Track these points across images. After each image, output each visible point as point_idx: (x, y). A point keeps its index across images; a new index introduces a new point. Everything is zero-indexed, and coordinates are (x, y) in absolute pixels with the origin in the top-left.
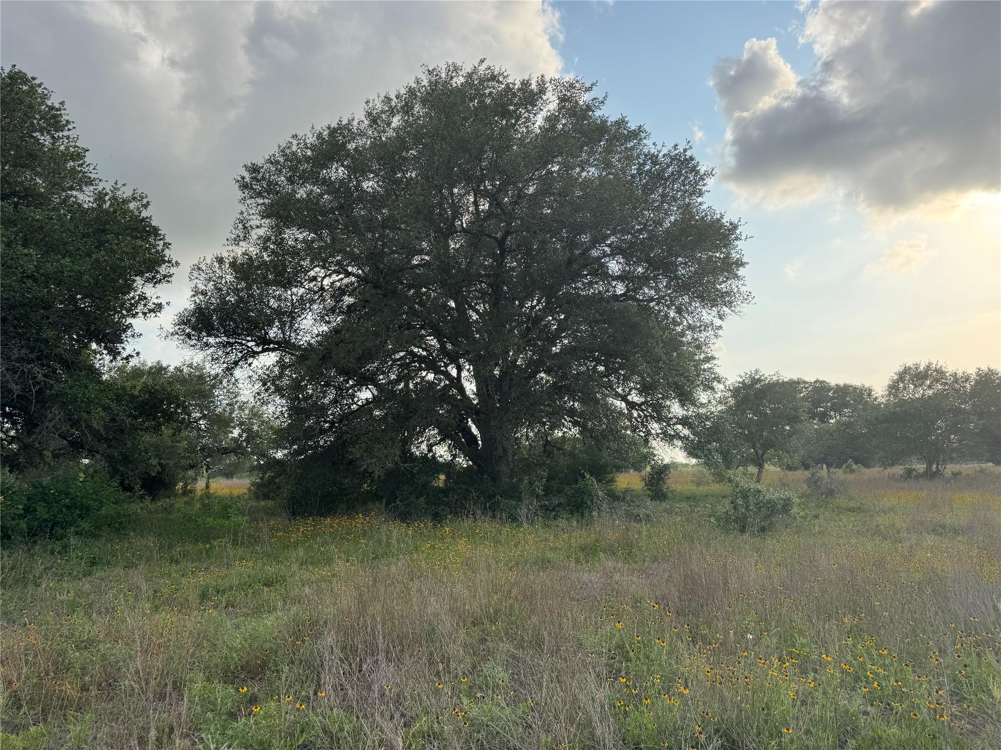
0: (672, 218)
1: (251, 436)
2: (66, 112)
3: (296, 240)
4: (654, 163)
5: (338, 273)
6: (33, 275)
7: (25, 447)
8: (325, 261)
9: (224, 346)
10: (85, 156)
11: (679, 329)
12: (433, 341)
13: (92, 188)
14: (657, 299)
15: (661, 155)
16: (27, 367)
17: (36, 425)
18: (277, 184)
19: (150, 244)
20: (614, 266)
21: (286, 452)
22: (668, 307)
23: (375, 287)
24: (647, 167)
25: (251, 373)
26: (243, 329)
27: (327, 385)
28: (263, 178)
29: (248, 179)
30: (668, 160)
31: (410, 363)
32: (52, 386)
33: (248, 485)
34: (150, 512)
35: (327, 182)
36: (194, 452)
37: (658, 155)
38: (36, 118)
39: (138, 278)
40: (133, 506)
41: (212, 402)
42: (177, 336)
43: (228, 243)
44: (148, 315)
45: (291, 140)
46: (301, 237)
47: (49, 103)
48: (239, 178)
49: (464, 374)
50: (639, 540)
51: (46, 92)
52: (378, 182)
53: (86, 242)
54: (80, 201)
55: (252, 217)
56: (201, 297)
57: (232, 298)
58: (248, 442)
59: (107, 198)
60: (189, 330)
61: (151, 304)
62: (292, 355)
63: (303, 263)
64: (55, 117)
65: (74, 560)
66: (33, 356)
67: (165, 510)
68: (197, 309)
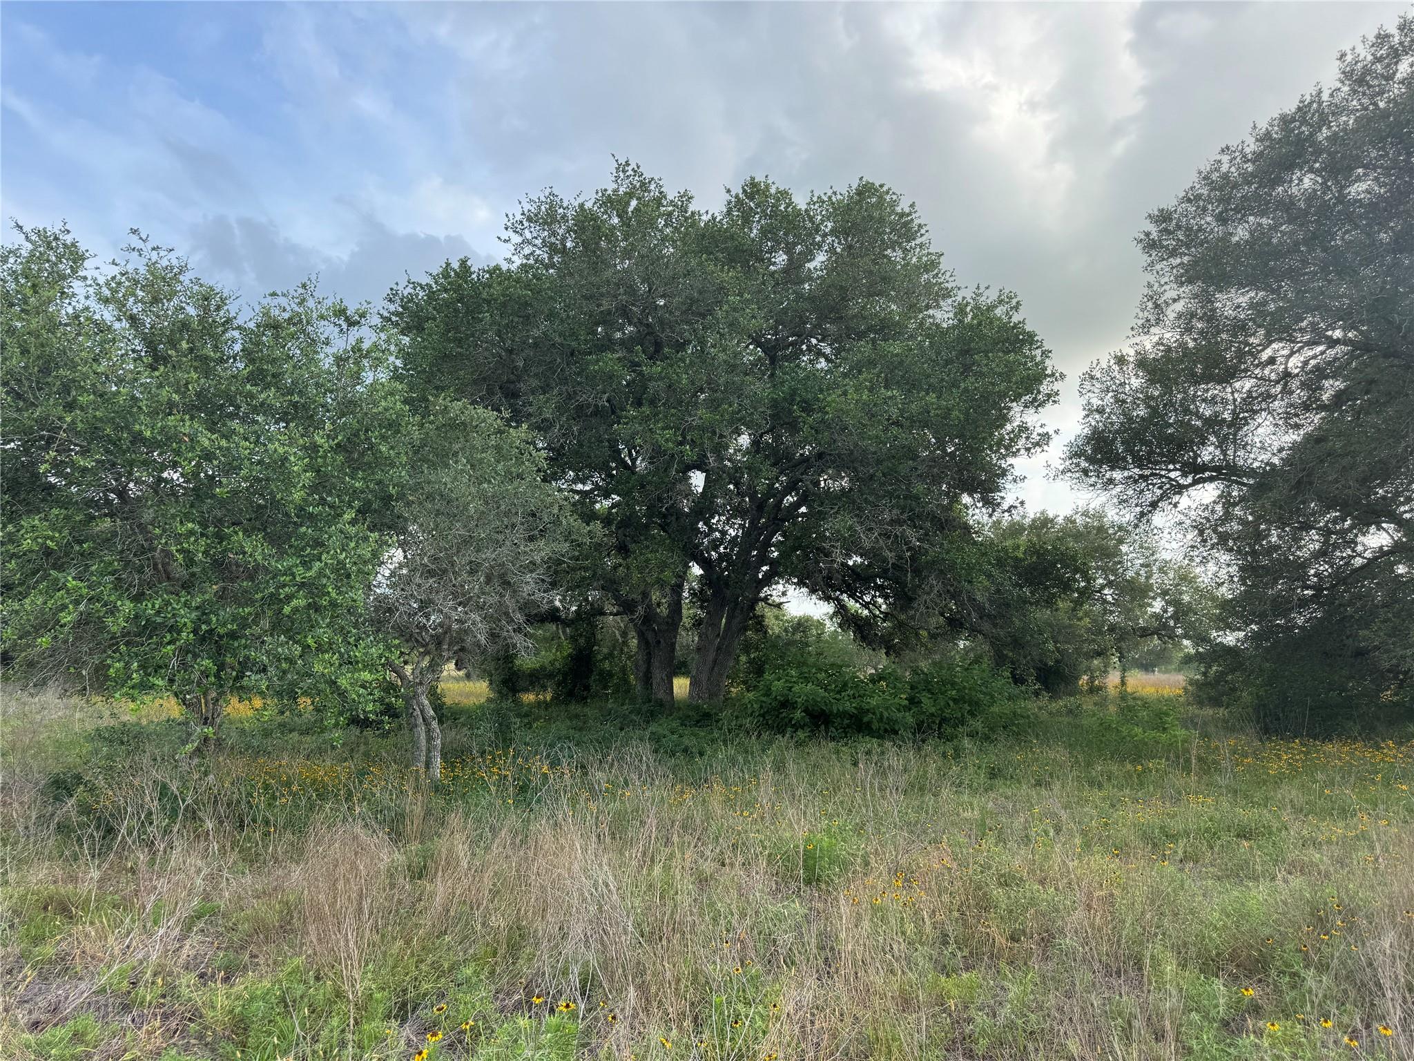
1: (1181, 612)
2: (917, 215)
3: (1238, 307)
6: (898, 420)
7: (901, 625)
8: (1288, 331)
9: (1136, 482)
10: (939, 263)
13: (949, 301)
16: (898, 530)
17: (911, 600)
18: (1200, 229)
19: (1027, 357)
21: (1241, 634)
23: (1386, 356)
25: (1180, 517)
26: (1161, 455)
28: (1179, 227)
29: (1155, 234)
32: (927, 551)
33: (1183, 684)
34: (1051, 713)
36: (1101, 633)
38: (886, 233)
39: (1014, 404)
40: (1030, 705)
41: (1120, 562)
42: (1069, 474)
43: (1134, 333)
44: (1032, 451)
45: (1218, 157)
46: (1243, 300)
47: (899, 209)
48: (1142, 237)
51: (895, 197)
53: (950, 370)
54: (938, 321)
55: (1167, 287)
56: (1097, 417)
57: (1142, 412)
58: (1177, 620)
59: (968, 309)
60: (1084, 464)
61: (1034, 435)
62: (1244, 485)
63: (1252, 340)
64: (906, 224)
65: (971, 770)
66: (905, 516)
67: (1070, 711)
68: (1094, 433)
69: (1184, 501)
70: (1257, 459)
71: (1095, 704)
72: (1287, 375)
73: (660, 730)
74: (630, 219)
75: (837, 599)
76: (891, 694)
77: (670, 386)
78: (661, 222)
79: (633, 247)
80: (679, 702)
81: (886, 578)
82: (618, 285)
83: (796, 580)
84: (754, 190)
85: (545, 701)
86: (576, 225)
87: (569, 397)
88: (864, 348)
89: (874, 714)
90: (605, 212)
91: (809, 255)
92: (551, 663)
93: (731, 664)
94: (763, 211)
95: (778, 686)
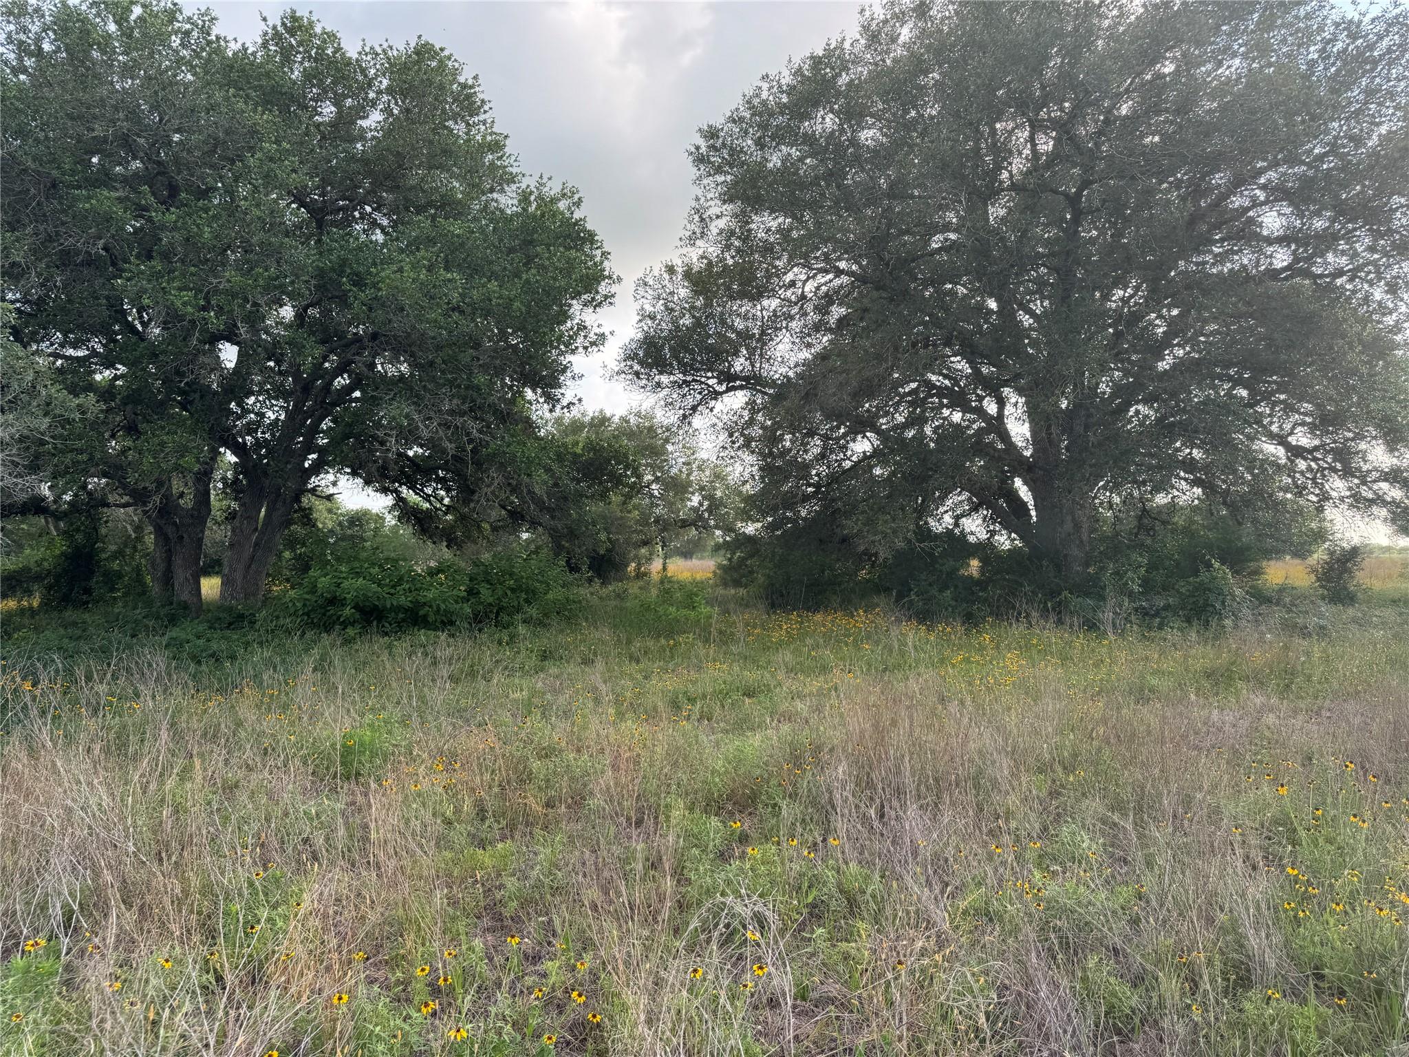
0: (1383, 130)
1: (715, 506)
2: (480, 89)
3: (769, 230)
4: (1353, 37)
5: (826, 272)
6: (459, 306)
7: (463, 518)
8: (806, 256)
9: (680, 387)
10: (504, 145)
11: (1390, 320)
12: (961, 365)
13: (514, 187)
14: (1349, 271)
15: (1367, 20)
16: (459, 421)
17: (473, 492)
18: (741, 151)
19: (587, 256)
20: (1272, 221)
21: (760, 525)
22: (1371, 284)
23: (877, 289)
24: (1339, 45)
25: (715, 420)
26: (702, 363)
27: (812, 434)
28: (724, 145)
29: (704, 149)
30: (1381, 27)
31: (925, 398)
32: (488, 444)
33: (713, 568)
34: (601, 598)
35: (810, 139)
36: (648, 524)
37: (1360, 22)
38: (447, 103)
39: (574, 302)
40: (582, 591)
41: (666, 460)
42: (623, 375)
43: (682, 244)
44: (589, 350)
45: (760, 84)
46: (774, 225)
47: (462, 79)
48: (693, 150)
49: (1008, 410)
50: (1307, 665)
51: (457, 65)
52: (881, 129)
53: (513, 259)
54: (502, 206)
55: (711, 203)
56: (649, 322)
57: (687, 321)
58: (710, 513)
59: (532, 198)
60: (637, 367)
61: (592, 335)
62: (765, 393)
63: (778, 263)
64: (469, 96)
65: (524, 653)
66: (466, 407)
67: (618, 596)
68: (646, 338)
69: (719, 406)
70: (778, 372)
71: (640, 588)
72: (803, 297)
73: (183, 636)
74: (132, 29)
75: (396, 491)
76: (449, 587)
77: (188, 240)
78: (176, 41)
79: (137, 65)
80: (208, 604)
81: (448, 471)
82: (116, 108)
83: (348, 470)
84: (295, 25)
85: (31, 608)
86: (55, 24)
87: (50, 239)
88: (422, 223)
89: (430, 606)
90: (98, 15)
91: (361, 111)
92: (38, 564)
93: (273, 559)
94: (306, 51)
95: (324, 582)
